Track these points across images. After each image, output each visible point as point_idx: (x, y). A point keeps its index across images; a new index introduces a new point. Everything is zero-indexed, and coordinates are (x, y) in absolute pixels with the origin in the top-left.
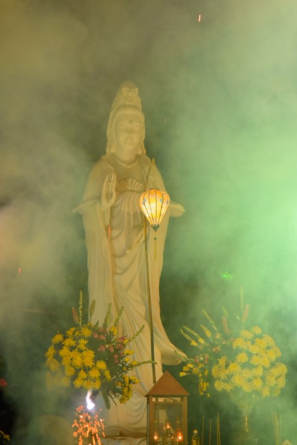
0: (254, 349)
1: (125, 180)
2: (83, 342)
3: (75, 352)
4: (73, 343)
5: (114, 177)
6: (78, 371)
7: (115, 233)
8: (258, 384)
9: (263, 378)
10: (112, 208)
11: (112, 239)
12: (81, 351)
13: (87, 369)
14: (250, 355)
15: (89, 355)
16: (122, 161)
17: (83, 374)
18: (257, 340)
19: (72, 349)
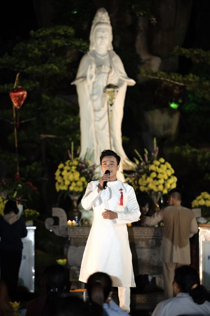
0: (160, 170)
1: (101, 66)
2: (74, 168)
3: (70, 173)
4: (69, 168)
5: (94, 66)
6: (71, 182)
7: (95, 97)
8: (161, 187)
9: (164, 185)
10: (94, 83)
11: (93, 101)
12: (73, 172)
13: (76, 182)
14: (157, 173)
15: (77, 175)
16: (99, 55)
17: (74, 184)
18: (162, 166)
19: (68, 171)
